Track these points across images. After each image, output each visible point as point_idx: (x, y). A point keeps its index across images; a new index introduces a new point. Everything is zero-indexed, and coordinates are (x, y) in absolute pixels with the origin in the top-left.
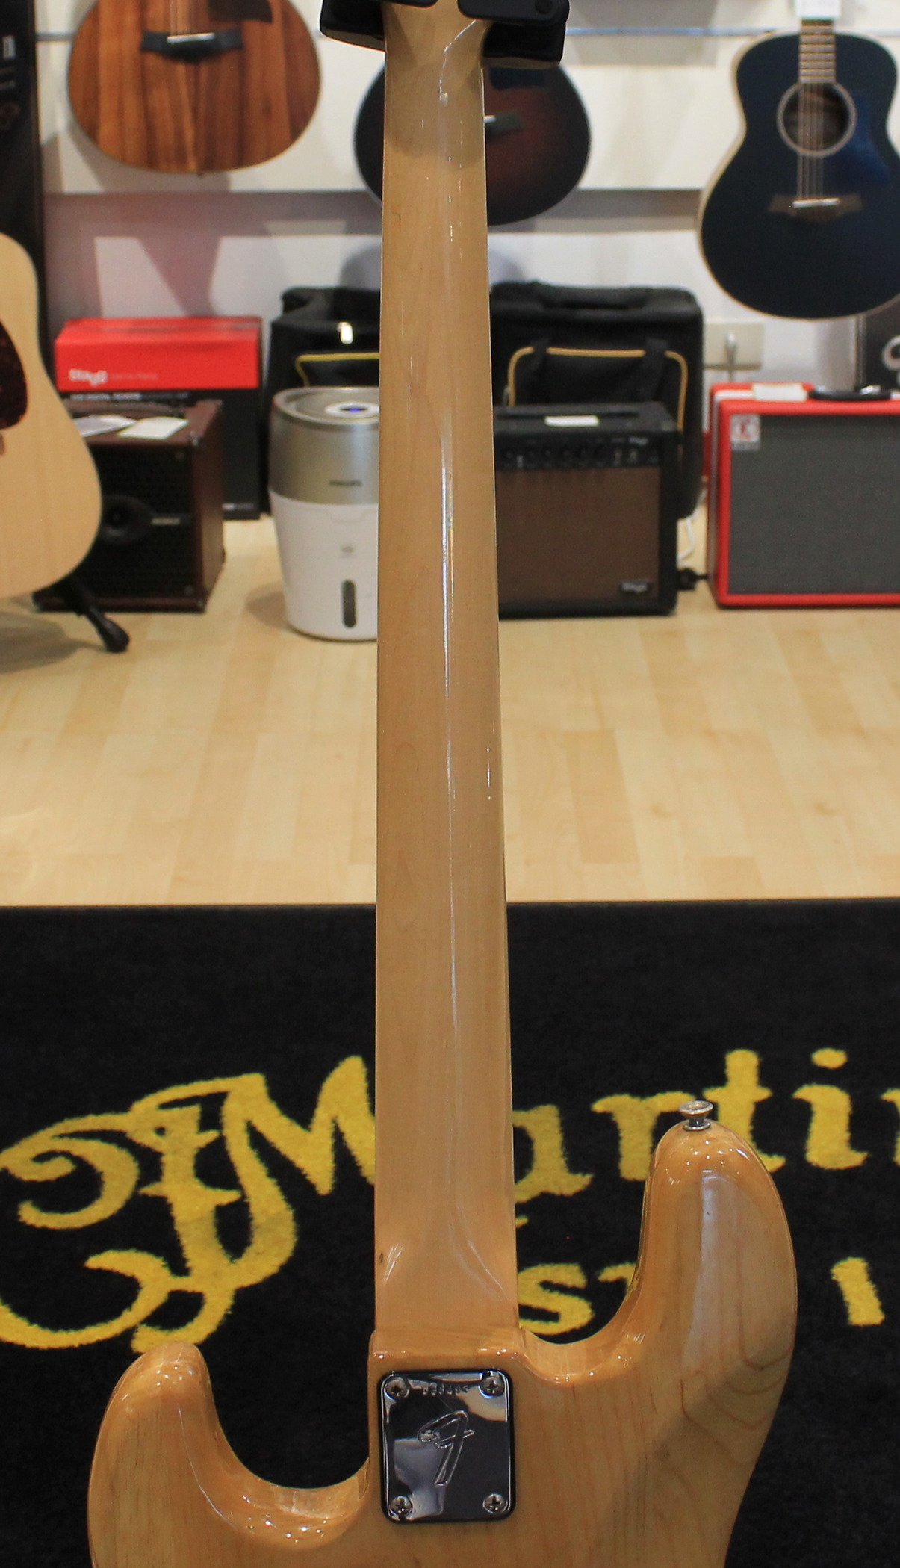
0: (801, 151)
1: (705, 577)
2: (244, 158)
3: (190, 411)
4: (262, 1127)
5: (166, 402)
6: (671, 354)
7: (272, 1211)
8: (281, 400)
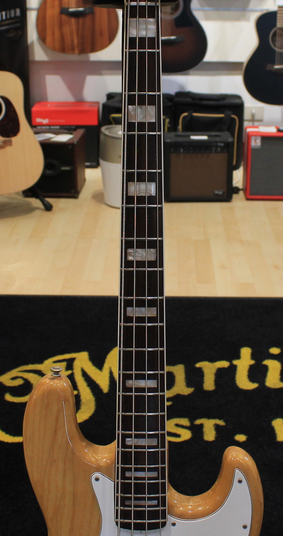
0: (277, 50)
1: (242, 190)
2: (94, 50)
3: (75, 133)
4: (86, 370)
5: (67, 129)
6: (234, 116)
7: (88, 398)
8: (104, 129)
